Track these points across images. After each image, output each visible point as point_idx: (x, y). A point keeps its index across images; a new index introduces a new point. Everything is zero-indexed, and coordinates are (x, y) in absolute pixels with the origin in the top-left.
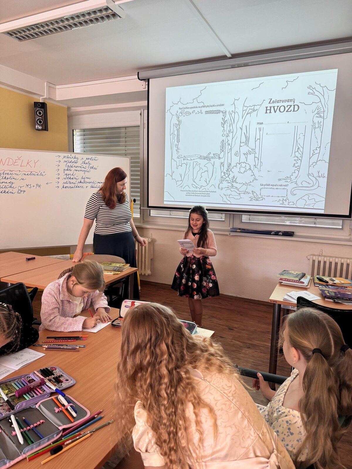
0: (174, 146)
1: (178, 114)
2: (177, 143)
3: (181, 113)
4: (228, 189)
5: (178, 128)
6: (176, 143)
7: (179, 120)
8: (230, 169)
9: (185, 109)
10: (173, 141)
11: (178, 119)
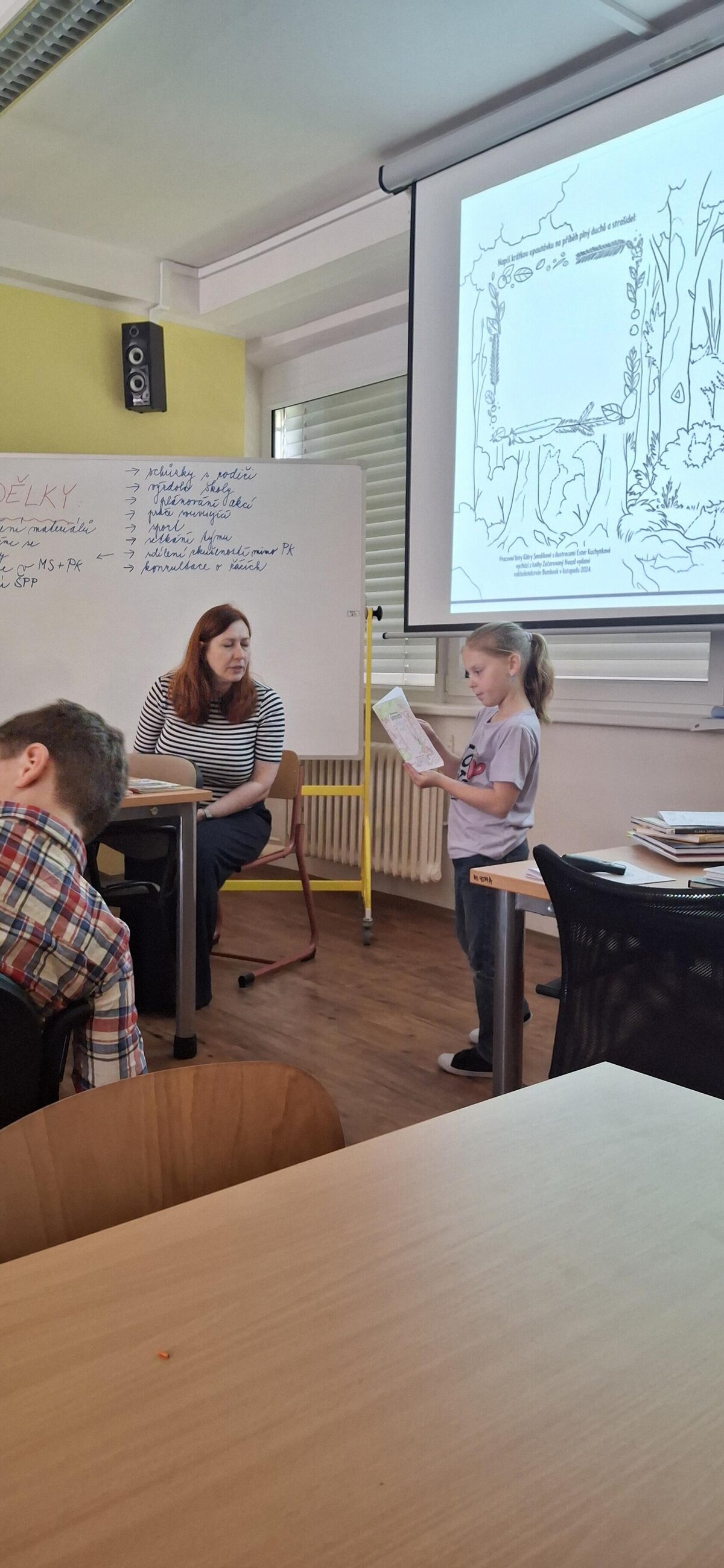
0: (483, 397)
1: (495, 283)
2: (492, 387)
3: (504, 277)
4: (648, 533)
5: (494, 332)
6: (488, 387)
7: (497, 302)
8: (656, 457)
9: (515, 262)
10: (481, 379)
11: (495, 301)
